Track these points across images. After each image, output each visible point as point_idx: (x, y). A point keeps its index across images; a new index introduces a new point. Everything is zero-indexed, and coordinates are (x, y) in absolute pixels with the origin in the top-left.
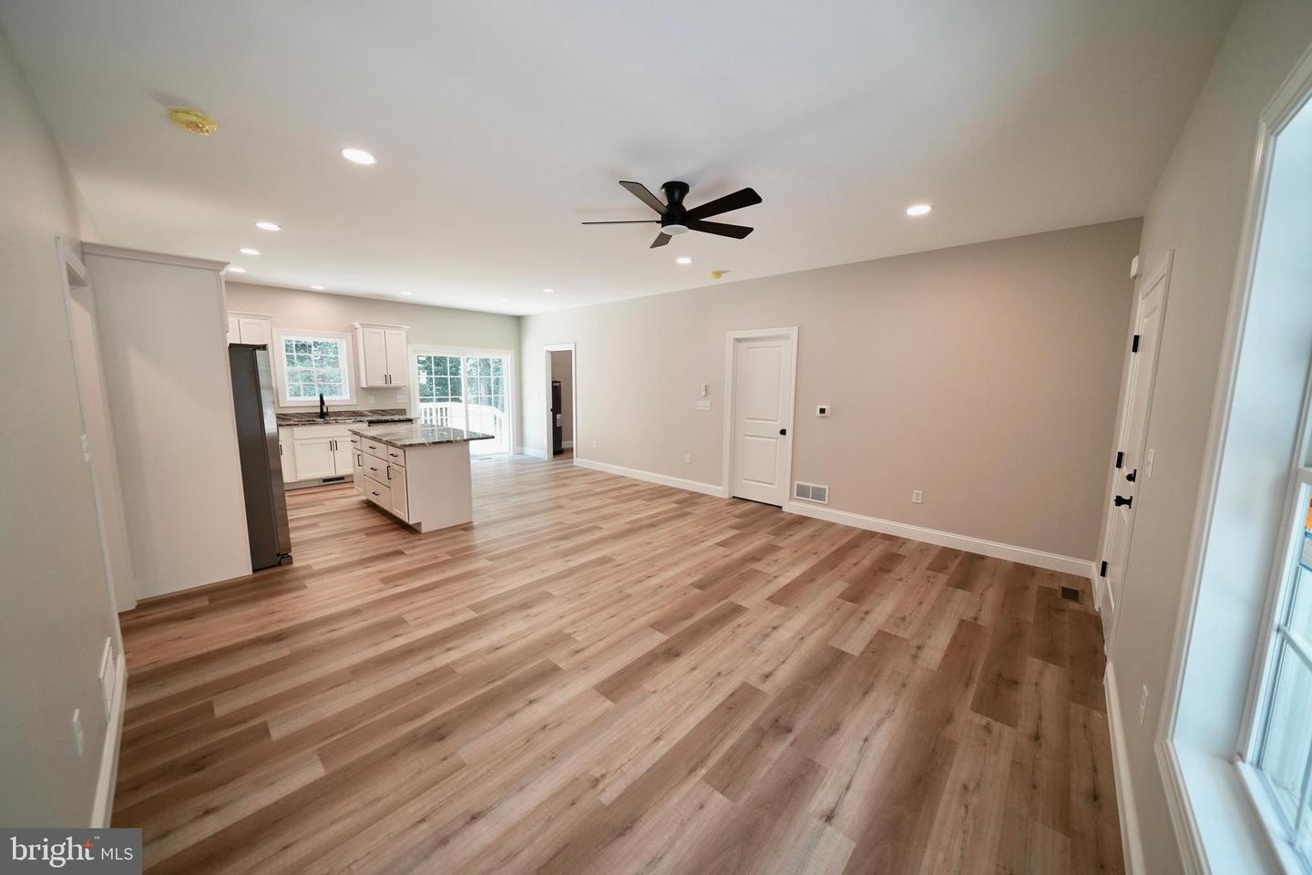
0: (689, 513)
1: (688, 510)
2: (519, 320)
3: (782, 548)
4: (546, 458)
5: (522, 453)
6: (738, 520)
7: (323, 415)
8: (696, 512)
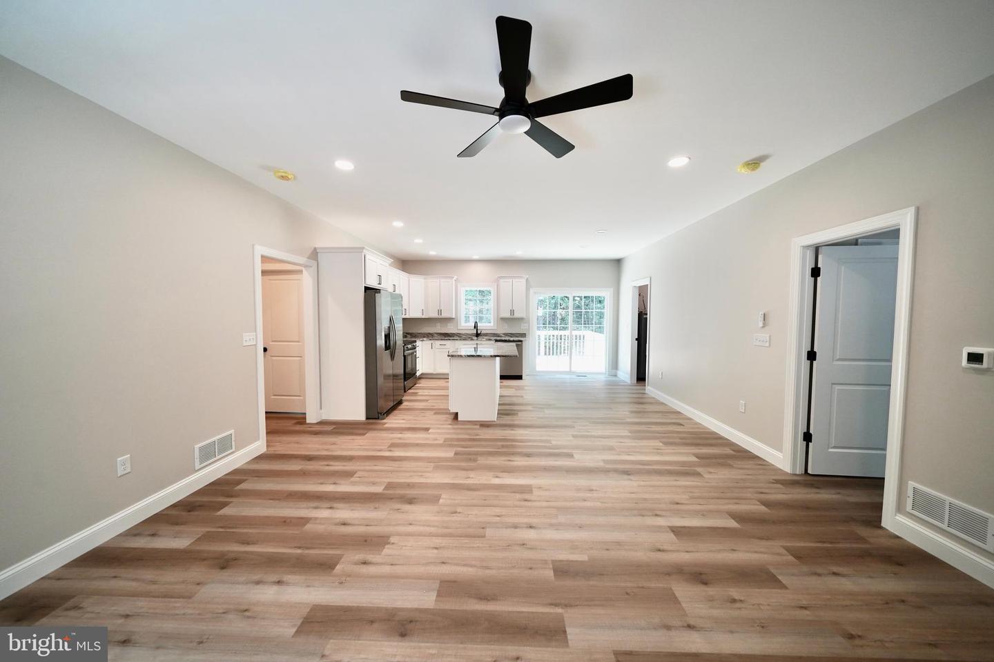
0: (699, 474)
1: (699, 470)
2: (618, 262)
3: (784, 587)
4: (629, 382)
5: (616, 376)
6: (763, 507)
7: (478, 335)
8: (707, 476)
